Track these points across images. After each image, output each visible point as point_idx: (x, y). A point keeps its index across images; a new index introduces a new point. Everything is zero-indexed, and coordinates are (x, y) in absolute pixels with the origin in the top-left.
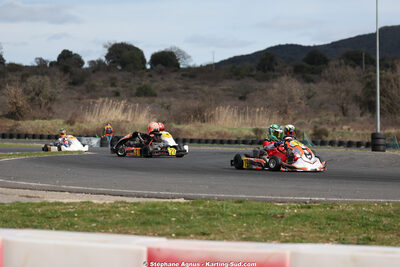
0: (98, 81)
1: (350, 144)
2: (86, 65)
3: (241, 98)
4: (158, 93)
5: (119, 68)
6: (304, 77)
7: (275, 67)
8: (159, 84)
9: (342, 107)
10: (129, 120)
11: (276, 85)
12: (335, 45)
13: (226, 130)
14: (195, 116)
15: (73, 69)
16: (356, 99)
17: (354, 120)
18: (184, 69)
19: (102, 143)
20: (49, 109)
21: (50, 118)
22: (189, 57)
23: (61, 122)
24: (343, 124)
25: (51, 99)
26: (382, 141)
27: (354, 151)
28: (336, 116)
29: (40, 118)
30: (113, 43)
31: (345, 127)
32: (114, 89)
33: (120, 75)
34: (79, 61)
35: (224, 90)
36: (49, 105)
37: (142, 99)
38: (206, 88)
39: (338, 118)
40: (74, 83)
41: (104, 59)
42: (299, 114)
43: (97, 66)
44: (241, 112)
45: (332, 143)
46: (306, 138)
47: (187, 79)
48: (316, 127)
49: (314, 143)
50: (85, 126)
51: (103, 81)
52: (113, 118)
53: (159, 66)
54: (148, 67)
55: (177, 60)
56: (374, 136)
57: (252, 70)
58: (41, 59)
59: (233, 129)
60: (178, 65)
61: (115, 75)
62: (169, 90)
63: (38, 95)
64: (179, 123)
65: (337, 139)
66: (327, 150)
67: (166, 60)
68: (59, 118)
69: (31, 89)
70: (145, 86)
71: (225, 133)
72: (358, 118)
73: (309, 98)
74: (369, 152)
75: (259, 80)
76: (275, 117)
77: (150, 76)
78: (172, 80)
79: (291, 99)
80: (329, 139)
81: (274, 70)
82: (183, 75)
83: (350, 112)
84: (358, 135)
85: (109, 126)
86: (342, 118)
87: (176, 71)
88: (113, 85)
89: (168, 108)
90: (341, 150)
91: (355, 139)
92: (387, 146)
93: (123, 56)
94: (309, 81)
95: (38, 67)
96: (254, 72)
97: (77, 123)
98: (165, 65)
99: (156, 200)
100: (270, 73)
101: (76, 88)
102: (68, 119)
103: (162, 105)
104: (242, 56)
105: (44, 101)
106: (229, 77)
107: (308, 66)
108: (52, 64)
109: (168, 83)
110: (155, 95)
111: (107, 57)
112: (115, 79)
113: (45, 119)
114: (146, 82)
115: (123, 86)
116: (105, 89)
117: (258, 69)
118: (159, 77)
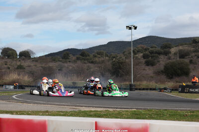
3: (59, 70)
5: (6, 57)
7: (69, 58)
16: (109, 70)
18: (32, 58)
22: (34, 53)
26: (134, 87)
30: (4, 48)
32: (6, 66)
33: (9, 61)
37: (20, 70)
47: (35, 62)
51: (1, 63)
53: (23, 57)
54: (18, 57)
55: (30, 55)
56: (131, 85)
60: (30, 57)
61: (6, 60)
62: (29, 66)
67: (26, 55)
70: (20, 65)
77: (20, 61)
78: (28, 62)
82: (33, 61)
87: (30, 59)
88: (6, 64)
93: (8, 53)
96: (61, 60)
98: (25, 57)
100: (68, 60)
104: (54, 53)
107: (82, 57)
109: (27, 64)
110: (24, 69)
111: (2, 53)
112: (6, 62)
114: (19, 63)
115: (10, 65)
116: (3, 66)
117: (63, 58)
118: (23, 61)
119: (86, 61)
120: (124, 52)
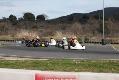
0: (21, 24)
1: (95, 43)
2: (17, 19)
3: (63, 29)
4: (39, 27)
5: (27, 20)
6: (82, 23)
7: (73, 20)
8: (39, 25)
9: (93, 32)
10: (30, 35)
11: (73, 25)
12: (91, 13)
13: (59, 39)
14: (50, 34)
15: (14, 20)
16: (97, 29)
17: (96, 36)
18: (46, 20)
19: (22, 42)
20: (7, 32)
21: (7, 35)
22: (48, 17)
23: (10, 36)
24: (94, 37)
25: (7, 29)
26: (105, 42)
27: (97, 45)
28: (91, 34)
29: (4, 35)
30: (25, 13)
31: (94, 38)
32: (26, 26)
33: (27, 22)
34: (15, 18)
35: (58, 27)
36: (6, 31)
37: (34, 29)
38: (53, 26)
39: (92, 35)
40: (14, 25)
41: (23, 17)
42: (80, 34)
43: (21, 19)
44: (63, 33)
45: (90, 42)
46: (83, 41)
47: (48, 23)
48: (85, 38)
49: (85, 42)
50: (17, 37)
51: (23, 24)
52: (25, 35)
53: (39, 20)
54: (36, 20)
55: (44, 18)
56: (103, 40)
57: (66, 21)
58: (4, 17)
59: (61, 38)
61: (26, 22)
62: (42, 26)
63: (3, 28)
64: (45, 37)
65: (92, 41)
66: (89, 44)
67: (41, 18)
68: (9, 35)
69: (1, 26)
70: (35, 25)
71: (59, 40)
72: (98, 35)
73: (83, 29)
74: (101, 45)
75: (68, 24)
76: (73, 34)
77: (36, 22)
78: (43, 23)
79: (78, 29)
80: (89, 41)
81: (73, 21)
82: (46, 22)
83: (95, 33)
84: (98, 40)
85: (24, 37)
86: (93, 35)
87: (44, 21)
88: (25, 25)
89: (42, 32)
90: (93, 44)
91: (97, 41)
92: (106, 43)
93: (28, 16)
94: (83, 24)
95: (3, 20)
96: (67, 21)
97: (15, 37)
98: (41, 19)
99: (38, 59)
100: (72, 22)
101: (15, 26)
102: (12, 35)
103: (40, 31)
104: (64, 17)
105: (5, 30)
106: (60, 23)
107: (83, 19)
108: (7, 19)
109: (42, 24)
110: (38, 28)
111: (24, 17)
112: (26, 23)
113: (5, 35)
114: (35, 24)
115: (28, 25)
116: (23, 26)
117: (68, 20)
118: (39, 23)
119: (85, 23)
120: (115, 16)
